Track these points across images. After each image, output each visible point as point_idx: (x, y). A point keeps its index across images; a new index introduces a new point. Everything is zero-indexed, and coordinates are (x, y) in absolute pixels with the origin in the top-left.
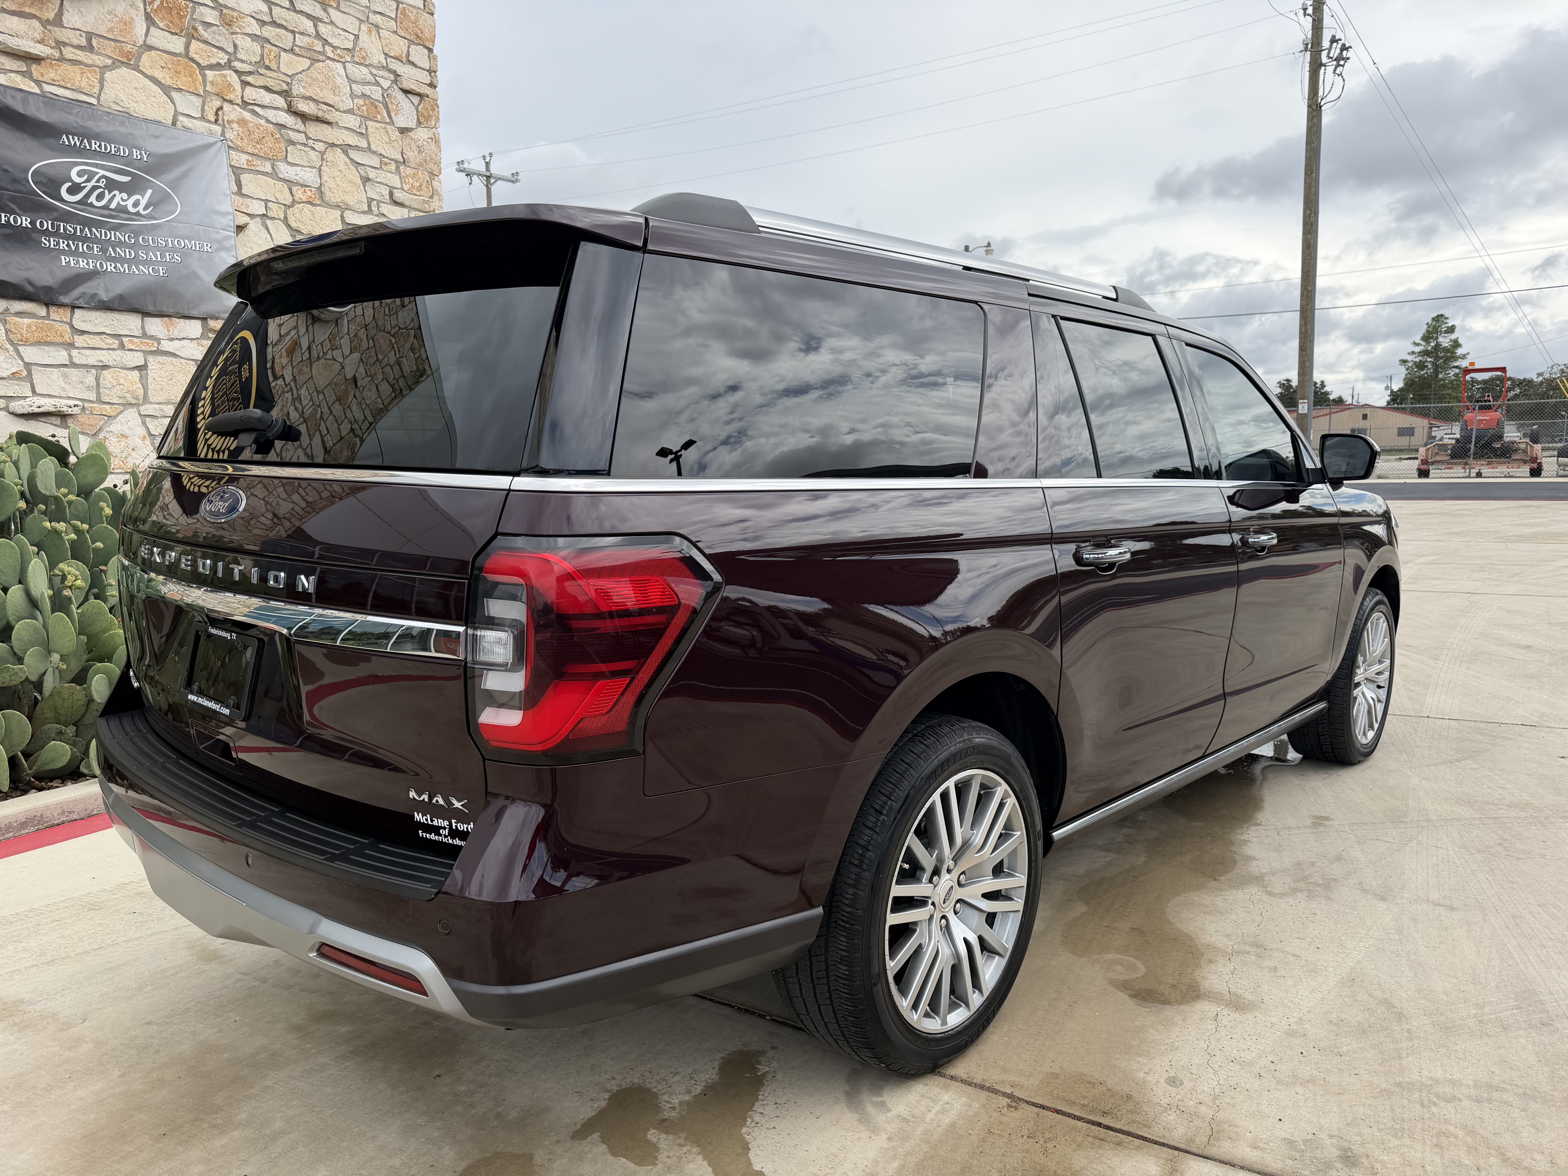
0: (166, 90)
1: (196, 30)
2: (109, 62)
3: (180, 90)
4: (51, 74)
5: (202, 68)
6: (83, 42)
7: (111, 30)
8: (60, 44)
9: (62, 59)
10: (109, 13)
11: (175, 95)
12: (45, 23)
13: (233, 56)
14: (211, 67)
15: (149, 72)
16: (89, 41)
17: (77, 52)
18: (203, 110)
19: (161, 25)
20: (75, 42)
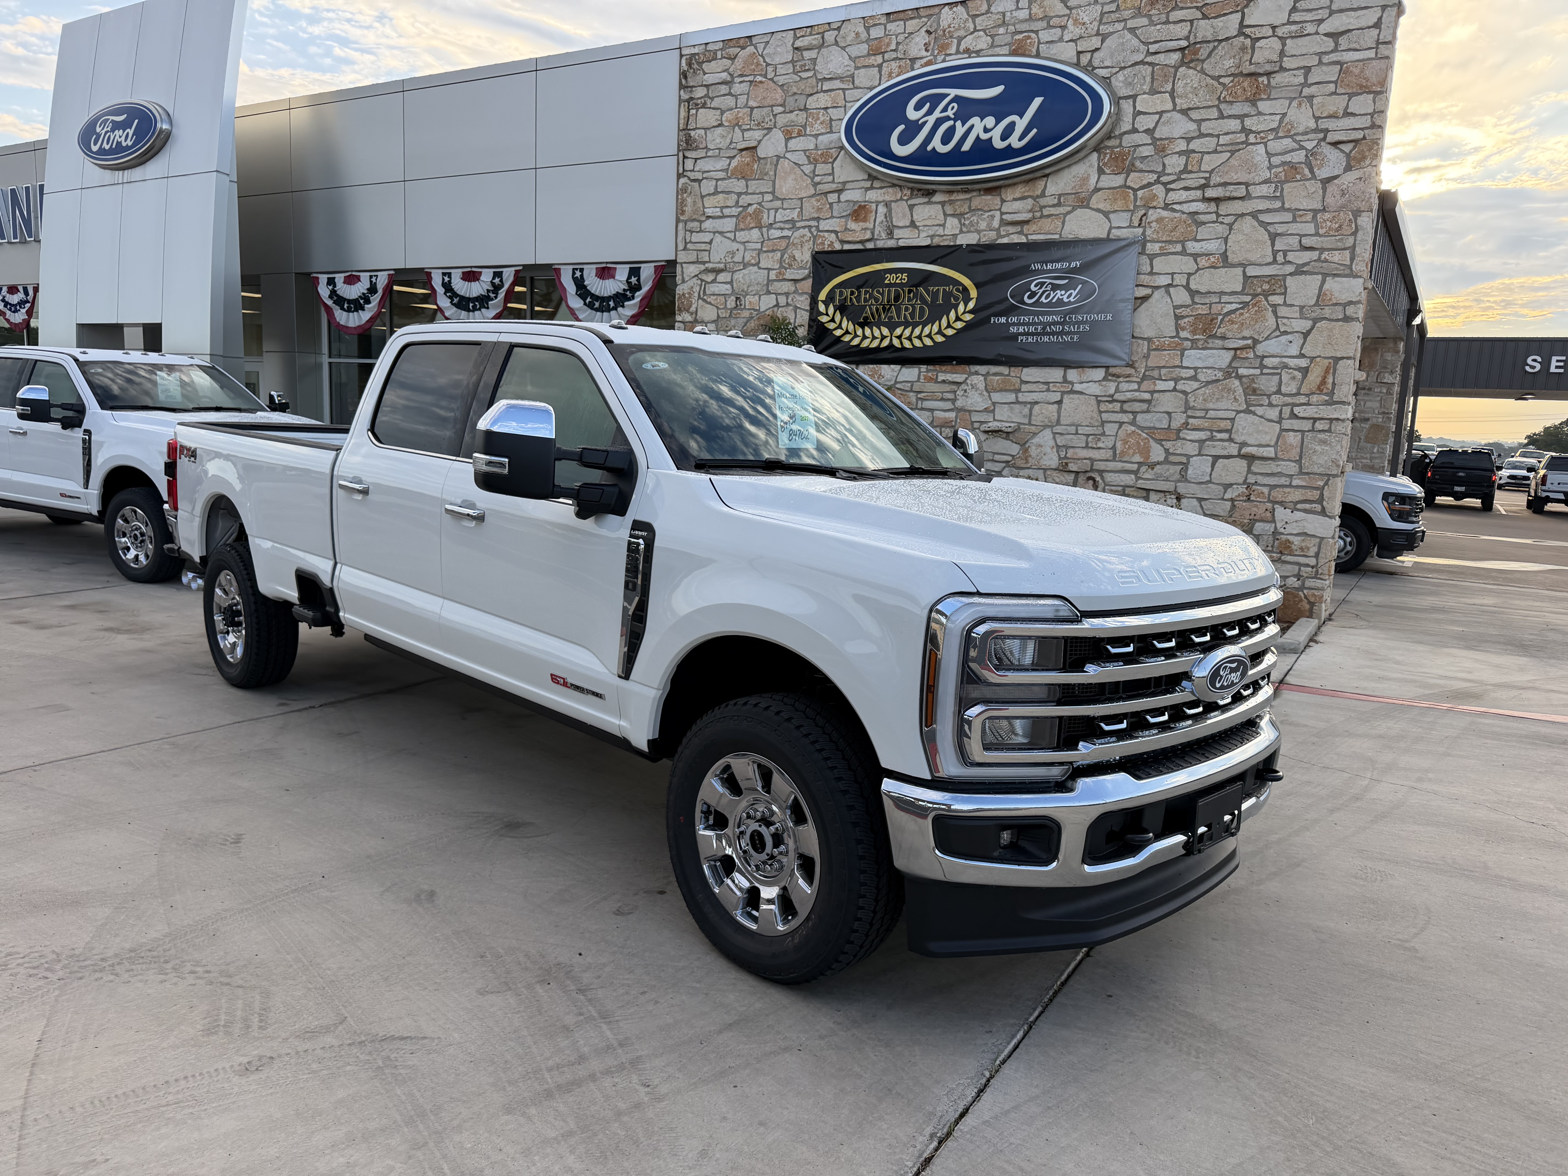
0: (1106, 214)
1: (1133, 165)
2: (1069, 209)
3: (1116, 211)
4: (1034, 227)
5: (1135, 190)
6: (1056, 201)
7: (1075, 186)
8: (1042, 207)
9: (1042, 217)
10: (1074, 177)
11: (1112, 216)
12: (1035, 198)
13: (1163, 173)
14: (1142, 187)
15: (1095, 207)
16: (1059, 199)
17: (1051, 209)
18: (1131, 220)
19: (1108, 171)
20: (1051, 203)
